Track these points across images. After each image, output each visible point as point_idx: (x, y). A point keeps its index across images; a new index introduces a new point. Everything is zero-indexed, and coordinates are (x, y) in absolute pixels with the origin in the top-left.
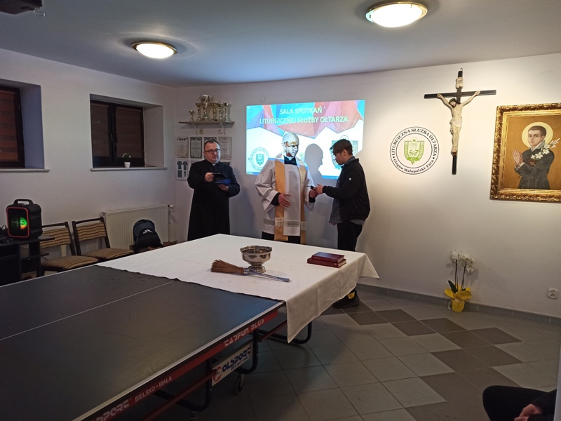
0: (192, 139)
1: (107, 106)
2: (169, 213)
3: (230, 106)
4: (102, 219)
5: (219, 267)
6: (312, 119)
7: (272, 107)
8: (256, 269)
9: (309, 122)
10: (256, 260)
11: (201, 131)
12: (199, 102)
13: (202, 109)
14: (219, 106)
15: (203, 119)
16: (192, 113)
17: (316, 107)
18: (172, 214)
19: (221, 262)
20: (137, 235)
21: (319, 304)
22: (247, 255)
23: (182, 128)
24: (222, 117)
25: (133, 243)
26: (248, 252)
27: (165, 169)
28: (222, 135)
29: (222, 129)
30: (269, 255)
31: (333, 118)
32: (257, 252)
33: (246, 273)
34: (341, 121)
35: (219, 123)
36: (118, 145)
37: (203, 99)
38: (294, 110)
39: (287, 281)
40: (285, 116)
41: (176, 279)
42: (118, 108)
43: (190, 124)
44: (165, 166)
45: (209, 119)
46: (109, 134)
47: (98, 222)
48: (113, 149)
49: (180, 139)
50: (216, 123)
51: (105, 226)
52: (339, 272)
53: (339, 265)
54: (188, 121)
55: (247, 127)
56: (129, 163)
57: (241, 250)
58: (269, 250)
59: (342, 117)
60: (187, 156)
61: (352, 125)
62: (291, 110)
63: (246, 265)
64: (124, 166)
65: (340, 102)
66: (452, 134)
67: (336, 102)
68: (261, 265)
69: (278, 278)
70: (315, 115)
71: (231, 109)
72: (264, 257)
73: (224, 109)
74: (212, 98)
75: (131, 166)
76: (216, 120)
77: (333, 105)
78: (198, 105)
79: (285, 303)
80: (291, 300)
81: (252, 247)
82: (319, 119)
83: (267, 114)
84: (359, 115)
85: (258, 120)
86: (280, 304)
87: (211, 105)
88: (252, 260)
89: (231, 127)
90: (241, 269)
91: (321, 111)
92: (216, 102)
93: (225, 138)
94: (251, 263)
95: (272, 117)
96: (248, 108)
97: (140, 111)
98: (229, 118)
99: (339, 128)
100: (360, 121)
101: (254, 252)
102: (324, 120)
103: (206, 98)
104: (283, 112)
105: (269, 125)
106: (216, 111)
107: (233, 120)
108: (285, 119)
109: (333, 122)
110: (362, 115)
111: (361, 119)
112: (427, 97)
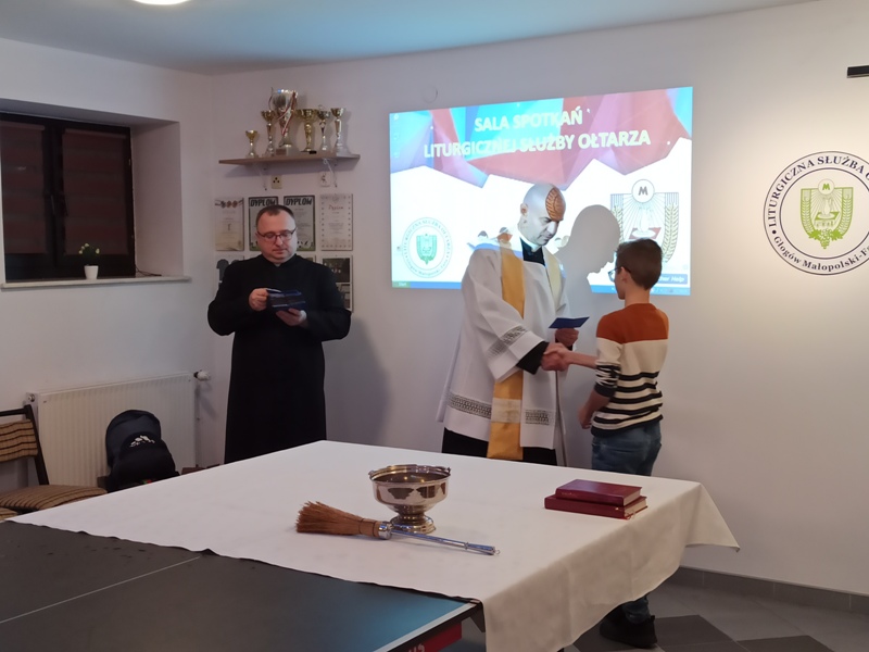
0: (254, 201)
1: (42, 128)
2: (197, 393)
3: (347, 115)
4: (28, 411)
5: (315, 521)
6: (562, 142)
7: (457, 115)
9: (550, 148)
10: (414, 499)
11: (276, 181)
12: (270, 108)
13: (277, 125)
14: (321, 115)
15: (281, 151)
16: (252, 137)
17: (568, 108)
18: (204, 394)
19: (321, 507)
20: (117, 450)
21: (572, 612)
22: (384, 489)
23: (228, 175)
24: (328, 144)
25: (105, 472)
26: (392, 483)
28: (331, 191)
29: (329, 175)
30: (443, 487)
31: (613, 134)
32: (411, 481)
33: (384, 534)
34: (632, 143)
35: (320, 160)
36: (70, 222)
37: (280, 102)
38: (510, 120)
39: (488, 551)
40: (489, 135)
41: (208, 552)
42: (68, 131)
43: (251, 166)
44: (187, 273)
45: (294, 149)
46: (47, 197)
47: (19, 418)
48: (56, 234)
49: (223, 204)
50: (312, 161)
51: (35, 429)
52: (627, 528)
53: (628, 511)
54: (242, 156)
55: (393, 164)
56: (95, 268)
57: (371, 475)
58: (441, 474)
59: (635, 133)
60: (242, 245)
61: (660, 152)
62: (504, 119)
63: (386, 514)
64: (83, 276)
65: (627, 95)
67: (617, 95)
69: (468, 546)
70: (566, 130)
71: (350, 122)
72: (428, 493)
73: (333, 124)
74: (304, 99)
75: (101, 275)
76: (313, 152)
77: (611, 103)
78: (267, 117)
79: (479, 606)
80: (494, 599)
81: (399, 467)
82: (575, 142)
83: (442, 134)
84: (680, 126)
85: (422, 148)
86: (467, 607)
87: (302, 115)
88: (400, 502)
89: (350, 169)
90: (373, 524)
91: (580, 122)
92: (312, 105)
93: (336, 198)
95: (454, 139)
96: (395, 117)
97: (123, 137)
98: (345, 146)
99: (628, 161)
100: (681, 140)
101: (403, 481)
102: (590, 141)
103: (288, 98)
104: (483, 124)
105: (450, 158)
106: (313, 129)
107: (354, 151)
108: (488, 143)
109: (613, 146)
110: (687, 125)
111: (685, 136)
112: (854, 73)
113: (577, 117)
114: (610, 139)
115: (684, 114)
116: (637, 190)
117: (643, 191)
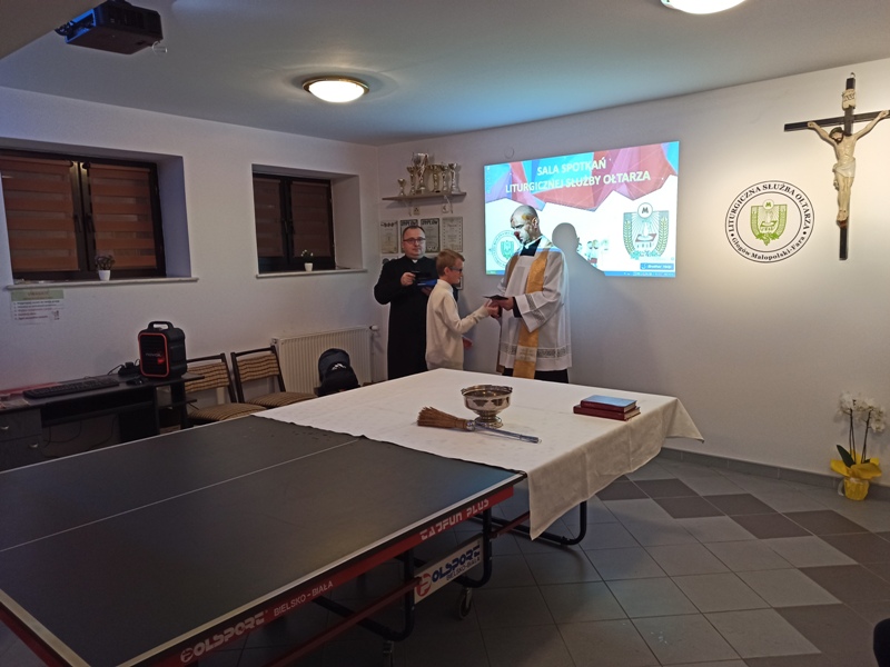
1: (280, 182)
2: (372, 338)
3: (459, 168)
4: (272, 349)
5: (430, 418)
6: (591, 180)
7: (526, 165)
8: (487, 421)
9: (585, 184)
10: (489, 406)
11: (416, 210)
12: (412, 165)
13: (417, 175)
14: (442, 168)
15: (419, 192)
16: (402, 183)
17: (597, 159)
18: (376, 339)
19: (433, 411)
20: (324, 372)
21: (589, 479)
22: (471, 400)
23: (389, 207)
24: (447, 186)
25: (319, 385)
26: (474, 396)
27: (365, 272)
28: (449, 215)
29: (448, 206)
30: (508, 399)
31: (626, 175)
32: (488, 395)
33: (470, 428)
34: (638, 179)
35: (442, 197)
36: (296, 237)
37: (418, 161)
38: (560, 167)
39: (534, 440)
40: (546, 177)
41: (363, 437)
42: (294, 183)
43: (401, 201)
44: (364, 267)
45: (427, 190)
46: (283, 223)
47: (269, 352)
48: (289, 244)
49: (385, 225)
50: (438, 197)
51: (277, 359)
52: (626, 427)
53: (626, 416)
54: (396, 195)
55: (486, 199)
56: (311, 265)
57: (463, 391)
58: (508, 391)
59: (641, 173)
60: (396, 250)
61: (657, 185)
62: (556, 167)
63: (472, 415)
64: (303, 269)
65: (635, 148)
66: (837, 189)
67: (629, 149)
68: (494, 416)
69: (521, 436)
70: (595, 172)
71: (460, 172)
72: (498, 403)
73: (450, 174)
74: (432, 158)
75: (314, 269)
76: (438, 192)
77: (625, 154)
78: (411, 170)
79: (525, 476)
80: (536, 472)
81: (480, 387)
82: (601, 180)
83: (517, 178)
84: (670, 168)
85: (504, 187)
86: (518, 476)
87: (430, 169)
88: (480, 408)
89: (461, 201)
90: (464, 422)
91: (604, 166)
92: (437, 163)
93: (452, 220)
94: (479, 412)
95: (524, 181)
96: (488, 168)
97: (326, 185)
98: (457, 187)
99: (635, 191)
100: (671, 177)
101: (482, 395)
102: (611, 179)
103: (423, 159)
104: (542, 171)
105: (521, 193)
106: (438, 177)
107: (463, 191)
108: (546, 182)
109: (626, 182)
110: (675, 167)
111: (673, 174)
112: (789, 127)
113: (603, 164)
114: (624, 177)
115: (673, 162)
116: (641, 209)
117: (645, 210)
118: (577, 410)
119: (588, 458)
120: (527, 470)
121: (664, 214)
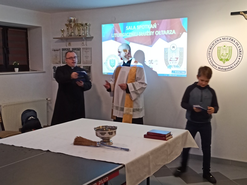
0: (63, 50)
2: (48, 104)
3: (90, 25)
5: (79, 141)
6: (151, 33)
7: (121, 25)
8: (106, 142)
9: (147, 35)
10: (107, 135)
11: (70, 44)
12: (68, 23)
13: (70, 28)
14: (82, 25)
15: (71, 35)
16: (63, 31)
17: (152, 23)
18: (50, 105)
19: (80, 138)
20: (24, 121)
21: (151, 167)
22: (98, 133)
23: (56, 42)
24: (84, 33)
25: (21, 127)
26: (100, 131)
27: (44, 72)
28: (85, 47)
29: (85, 42)
30: (115, 132)
31: (165, 31)
32: (106, 130)
33: (98, 145)
34: (171, 33)
35: (82, 38)
36: (10, 56)
37: (70, 21)
38: (136, 27)
39: (127, 150)
40: (130, 31)
41: (48, 151)
42: (9, 29)
43: (62, 39)
44: (44, 70)
45: (75, 35)
46: (3, 48)
48: (6, 59)
49: (54, 50)
50: (80, 38)
52: (167, 143)
53: (167, 138)
54: (60, 37)
55: (103, 40)
56: (18, 69)
57: (95, 129)
58: (115, 128)
59: (171, 31)
60: (60, 62)
61: (178, 36)
62: (134, 27)
63: (99, 140)
64: (14, 71)
65: (169, 20)
67: (166, 20)
68: (109, 140)
69: (122, 149)
70: (152, 30)
71: (90, 27)
72: (111, 134)
73: (86, 28)
74: (77, 20)
75: (19, 71)
76: (80, 36)
77: (164, 22)
78: (67, 25)
79: (124, 166)
80: (128, 164)
81: (103, 127)
82: (154, 33)
83: (117, 30)
84: (184, 29)
85: (111, 35)
86: (121, 166)
87: (76, 25)
88: (103, 136)
89: (91, 40)
90: (95, 143)
92: (80, 22)
93: (87, 49)
94: (102, 138)
95: (120, 32)
96: (103, 26)
97: (26, 31)
98: (89, 34)
99: (169, 38)
100: (184, 33)
101: (104, 130)
102: (158, 33)
103: (73, 20)
104: (128, 28)
105: (119, 38)
106: (80, 29)
107: (92, 36)
108: (130, 33)
109: (165, 34)
110: (186, 28)
111: (185, 32)
112: (232, 14)
113: (155, 26)
114: (164, 32)
115: (185, 26)
116: (172, 47)
117: (174, 47)
118: (145, 136)
119: (151, 157)
120: (125, 163)
121: (181, 49)
